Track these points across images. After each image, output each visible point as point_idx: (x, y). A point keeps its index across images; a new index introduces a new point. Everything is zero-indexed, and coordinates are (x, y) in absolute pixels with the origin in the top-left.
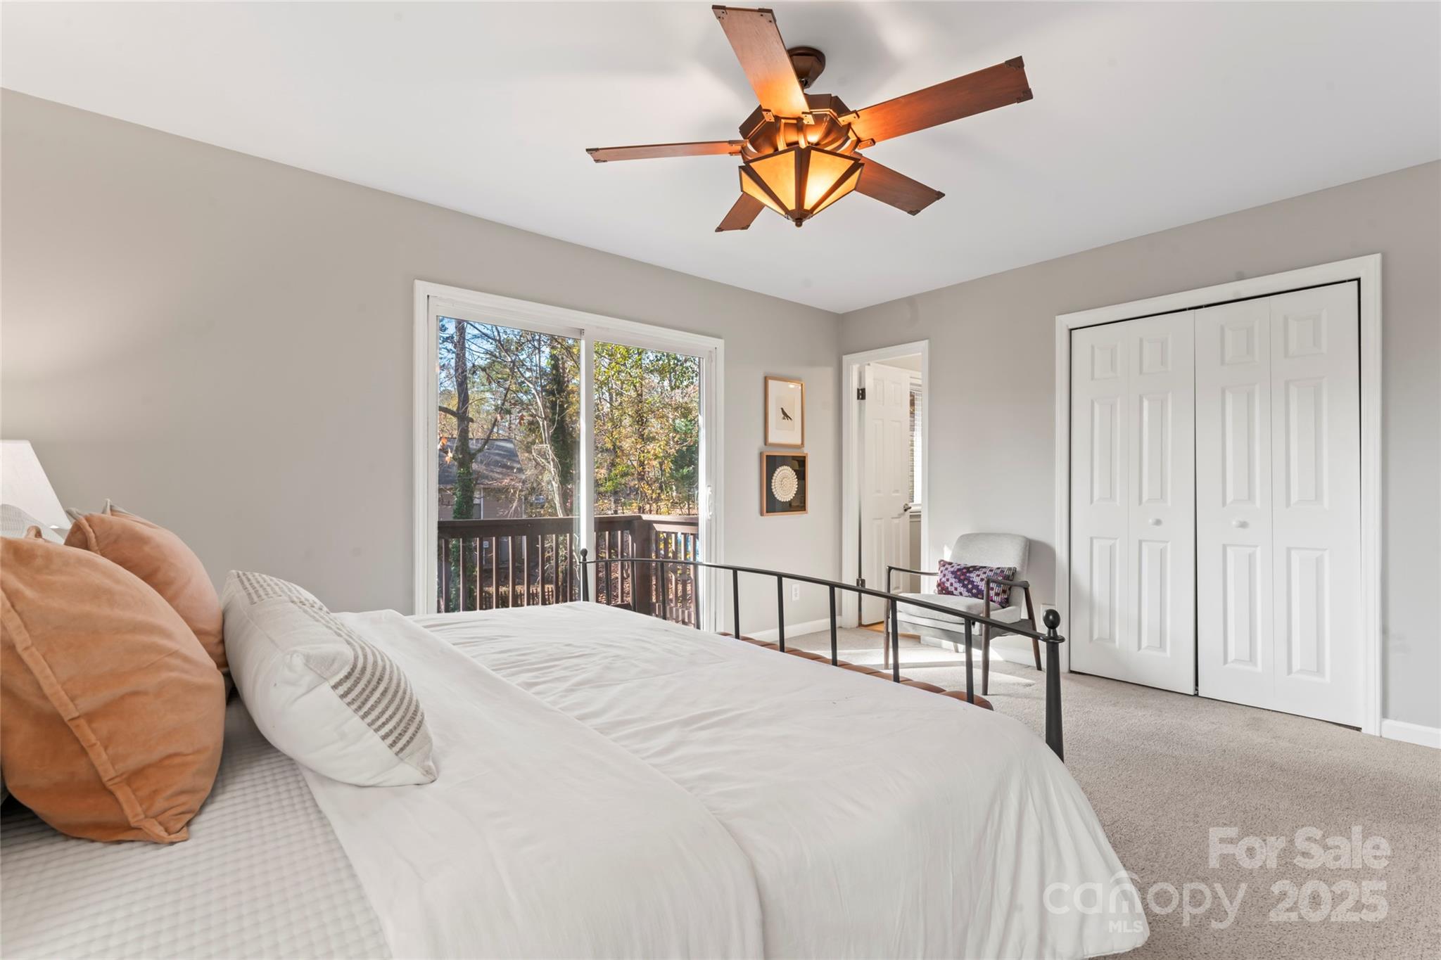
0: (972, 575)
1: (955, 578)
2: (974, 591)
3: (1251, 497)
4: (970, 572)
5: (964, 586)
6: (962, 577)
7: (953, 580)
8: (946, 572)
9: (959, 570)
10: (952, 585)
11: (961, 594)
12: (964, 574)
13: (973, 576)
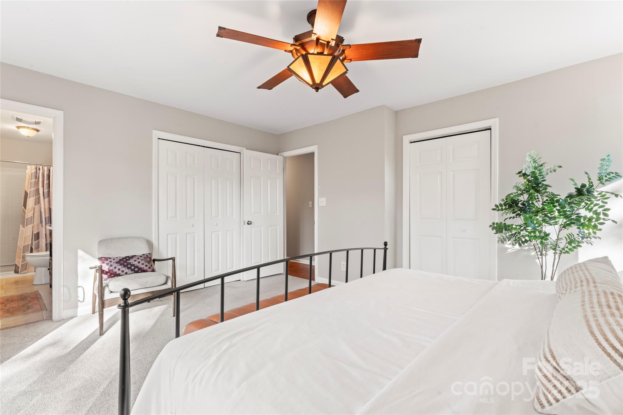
0: (130, 261)
1: (120, 265)
2: (136, 269)
3: (218, 216)
4: (129, 260)
5: (128, 268)
6: (125, 264)
7: (120, 267)
8: (112, 263)
9: (120, 260)
10: (119, 270)
11: (126, 273)
12: (125, 262)
13: (132, 261)
